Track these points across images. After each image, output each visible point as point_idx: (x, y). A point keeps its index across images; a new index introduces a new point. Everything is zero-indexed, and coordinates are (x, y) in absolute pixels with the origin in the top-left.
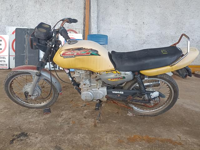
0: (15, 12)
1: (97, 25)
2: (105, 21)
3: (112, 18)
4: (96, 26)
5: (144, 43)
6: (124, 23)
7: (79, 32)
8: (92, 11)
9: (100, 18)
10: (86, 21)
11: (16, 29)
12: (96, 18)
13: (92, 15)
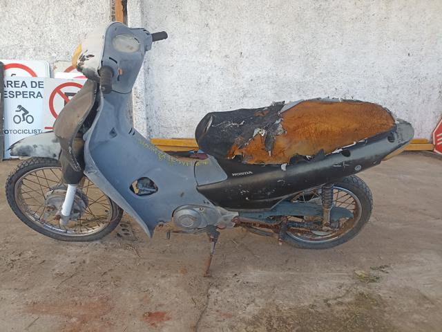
6: (201, 53)
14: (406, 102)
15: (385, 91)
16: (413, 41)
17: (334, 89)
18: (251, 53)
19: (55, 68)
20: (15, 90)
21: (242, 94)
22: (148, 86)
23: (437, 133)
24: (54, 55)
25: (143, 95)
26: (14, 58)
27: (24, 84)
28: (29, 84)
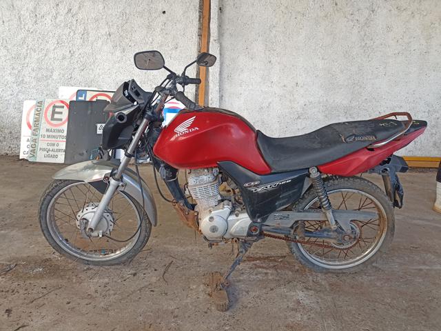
2: (232, 80)
3: (245, 76)
6: (264, 83)
11: (78, 91)
18: (305, 83)
21: (296, 116)
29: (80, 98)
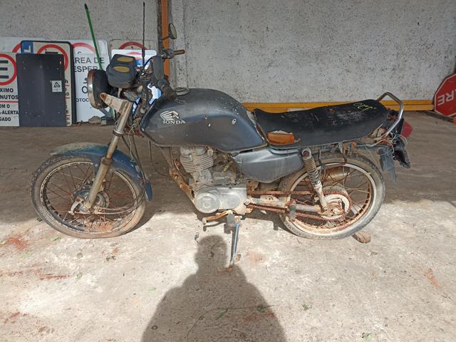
0: (16, 7)
1: (184, 32)
2: (198, 26)
3: (211, 20)
4: (182, 35)
5: (270, 65)
6: (232, 28)
7: (150, 46)
8: (173, 6)
9: (189, 20)
10: (162, 25)
11: (22, 42)
12: (181, 21)
13: (174, 15)
14: (413, 67)
15: (395, 57)
16: (423, 10)
17: (348, 57)
18: (276, 27)
19: (111, 46)
20: (81, 65)
21: (267, 64)
22: (188, 58)
23: (438, 95)
24: (110, 34)
25: (184, 67)
26: (79, 39)
27: (88, 60)
28: (92, 61)
29: (26, 51)
